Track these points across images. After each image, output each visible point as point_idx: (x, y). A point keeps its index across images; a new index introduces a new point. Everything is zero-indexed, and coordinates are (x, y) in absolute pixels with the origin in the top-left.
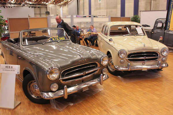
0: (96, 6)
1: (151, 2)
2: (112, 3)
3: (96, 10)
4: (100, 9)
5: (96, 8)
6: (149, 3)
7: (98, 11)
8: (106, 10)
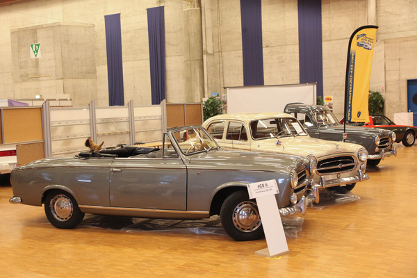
0: (21, 68)
1: (203, 60)
2: (77, 59)
3: (24, 81)
4: (37, 77)
5: (21, 76)
6: (197, 62)
7: (31, 85)
8: (61, 82)
